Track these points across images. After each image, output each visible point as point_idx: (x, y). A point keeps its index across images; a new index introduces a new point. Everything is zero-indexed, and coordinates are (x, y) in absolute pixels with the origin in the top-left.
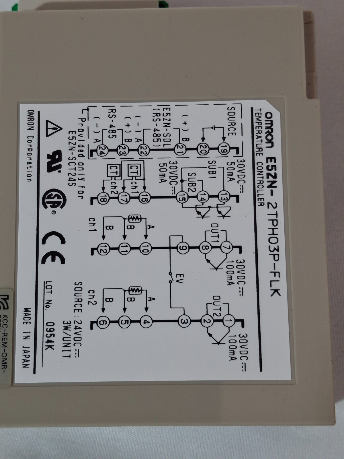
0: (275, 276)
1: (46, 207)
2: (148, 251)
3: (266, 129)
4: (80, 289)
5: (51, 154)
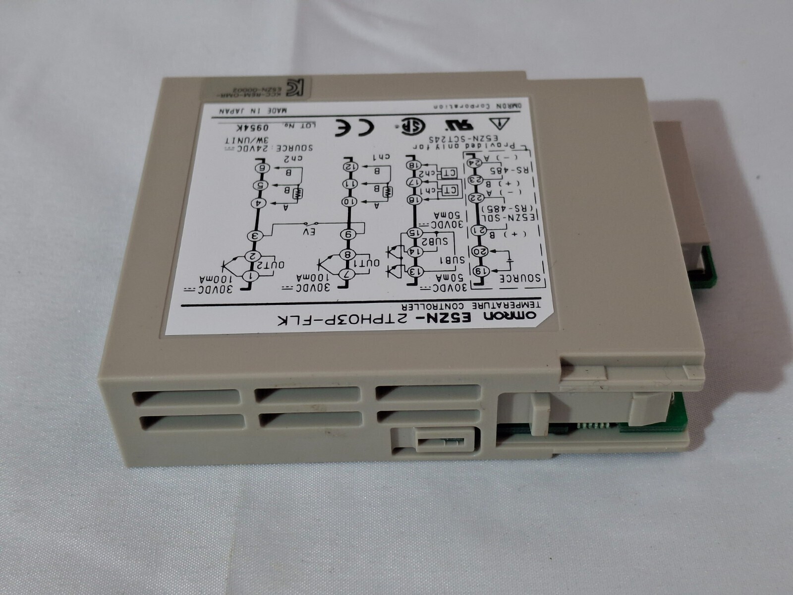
0: (306, 320)
1: (403, 120)
2: (346, 204)
3: (511, 312)
4: (304, 150)
5: (468, 122)
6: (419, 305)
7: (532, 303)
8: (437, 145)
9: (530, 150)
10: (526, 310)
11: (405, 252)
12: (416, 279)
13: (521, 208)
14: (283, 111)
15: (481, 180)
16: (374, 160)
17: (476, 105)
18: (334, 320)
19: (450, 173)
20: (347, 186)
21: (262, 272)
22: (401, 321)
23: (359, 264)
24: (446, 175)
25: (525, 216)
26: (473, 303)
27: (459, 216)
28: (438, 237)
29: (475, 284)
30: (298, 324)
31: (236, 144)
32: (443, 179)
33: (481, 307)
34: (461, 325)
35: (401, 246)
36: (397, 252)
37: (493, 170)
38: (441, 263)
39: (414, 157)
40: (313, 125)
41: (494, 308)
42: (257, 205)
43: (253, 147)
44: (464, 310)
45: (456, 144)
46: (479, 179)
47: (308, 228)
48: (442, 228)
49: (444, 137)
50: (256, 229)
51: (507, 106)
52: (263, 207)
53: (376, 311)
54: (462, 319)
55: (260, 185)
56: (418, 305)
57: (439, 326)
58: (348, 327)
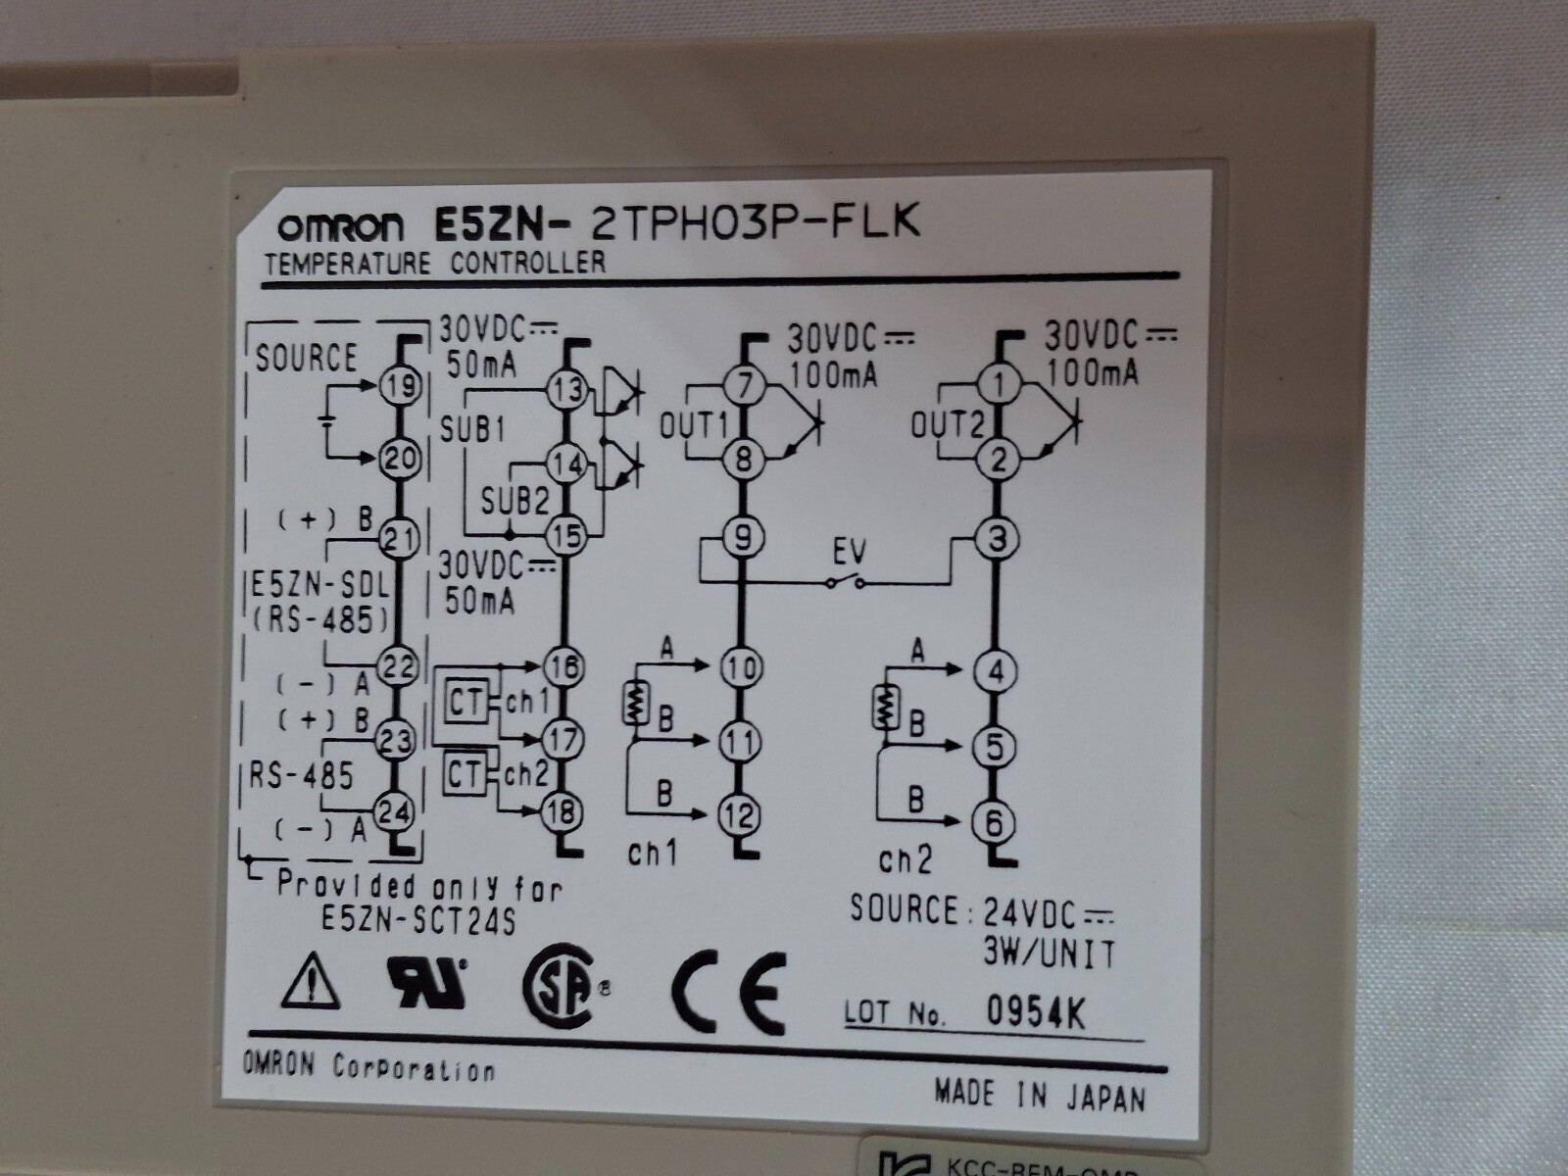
0: (848, 220)
1: (586, 1017)
2: (750, 659)
3: (336, 240)
4: (876, 900)
5: (399, 994)
6: (560, 269)
7: (286, 269)
8: (492, 898)
9: (240, 859)
10: (301, 247)
11: (594, 464)
12: (567, 366)
13: (286, 621)
14: (948, 1081)
15: (381, 739)
16: (672, 843)
17: (373, 1072)
18: (776, 221)
19: (462, 773)
20: (749, 735)
21: (968, 399)
22: (608, 215)
23: (714, 421)
24: (473, 763)
25: (276, 588)
26: (426, 272)
27: (450, 597)
28: (506, 517)
29: (416, 339)
30: (866, 208)
31: (1078, 935)
32: (482, 749)
33: (408, 259)
34: (460, 196)
35: (604, 488)
36: (617, 464)
37: (345, 780)
38: (500, 420)
39: (563, 852)
40: (854, 1014)
41: (378, 254)
42: (999, 663)
43: (1030, 921)
44: (449, 247)
45: (440, 897)
46: (387, 746)
47: (851, 567)
48: (496, 552)
49: (472, 933)
50: (996, 563)
51: (284, 1062)
52: (983, 654)
53: (671, 253)
54: (457, 218)
55: (995, 750)
56: (566, 271)
57: (514, 195)
58: (741, 192)
